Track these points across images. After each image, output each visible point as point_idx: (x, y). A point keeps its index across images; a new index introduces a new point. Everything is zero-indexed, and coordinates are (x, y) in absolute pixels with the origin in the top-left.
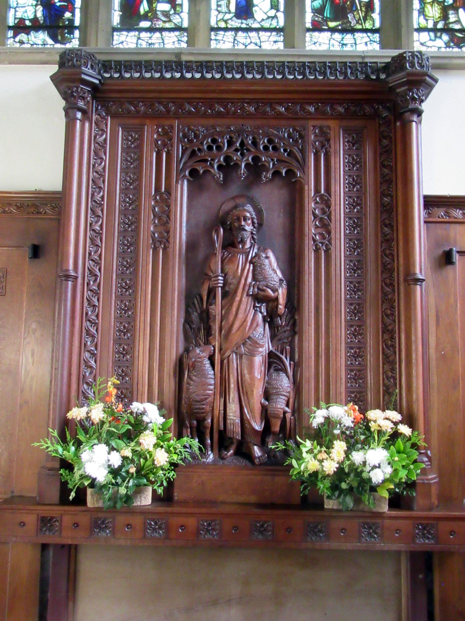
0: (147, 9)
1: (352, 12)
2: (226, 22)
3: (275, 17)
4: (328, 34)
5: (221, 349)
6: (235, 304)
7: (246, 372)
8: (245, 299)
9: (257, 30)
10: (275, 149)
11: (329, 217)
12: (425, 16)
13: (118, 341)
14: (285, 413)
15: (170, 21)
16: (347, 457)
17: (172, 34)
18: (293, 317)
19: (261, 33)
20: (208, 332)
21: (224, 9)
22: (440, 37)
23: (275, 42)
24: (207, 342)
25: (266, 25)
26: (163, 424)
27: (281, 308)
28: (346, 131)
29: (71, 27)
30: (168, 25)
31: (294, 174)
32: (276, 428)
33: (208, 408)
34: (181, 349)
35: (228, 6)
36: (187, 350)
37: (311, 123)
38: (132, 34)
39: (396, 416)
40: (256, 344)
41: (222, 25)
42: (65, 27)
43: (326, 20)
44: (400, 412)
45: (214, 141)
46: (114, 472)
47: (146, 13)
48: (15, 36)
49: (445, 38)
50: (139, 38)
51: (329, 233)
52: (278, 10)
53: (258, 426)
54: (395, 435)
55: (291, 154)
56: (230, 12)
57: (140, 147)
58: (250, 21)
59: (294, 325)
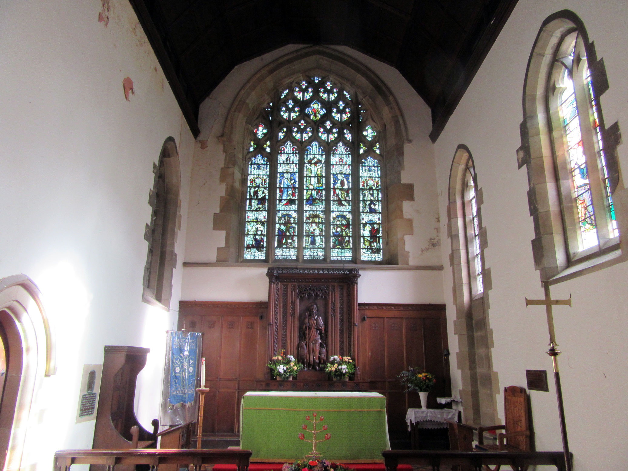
0: (285, 242)
1: (344, 243)
2: (308, 246)
3: (322, 244)
4: (337, 250)
5: (308, 342)
6: (312, 331)
7: (314, 348)
8: (314, 329)
9: (317, 248)
10: (322, 291)
11: (335, 308)
12: (365, 245)
13: (282, 340)
14: (324, 358)
15: (292, 245)
16: (338, 367)
17: (292, 249)
18: (326, 334)
19: (318, 249)
20: (305, 338)
21: (307, 242)
22: (369, 251)
23: (322, 252)
24: (305, 340)
25: (320, 247)
26: (295, 361)
27: (323, 331)
28: (340, 286)
29: (263, 247)
30: (291, 247)
31: (326, 297)
32: (322, 362)
33: (305, 357)
34: (298, 342)
35: (308, 241)
36: (300, 342)
37: (330, 284)
38: (281, 249)
39: (349, 358)
40: (317, 341)
41: (307, 247)
42: (261, 247)
43: (336, 246)
44: (350, 357)
45: (306, 288)
46: (285, 371)
47: (285, 243)
48: (246, 250)
49: (370, 251)
50: (283, 250)
51: (335, 312)
52: (323, 242)
53: (317, 361)
54: (349, 362)
55: (325, 292)
56: (309, 243)
57: (287, 290)
58: (315, 246)
59: (326, 336)
